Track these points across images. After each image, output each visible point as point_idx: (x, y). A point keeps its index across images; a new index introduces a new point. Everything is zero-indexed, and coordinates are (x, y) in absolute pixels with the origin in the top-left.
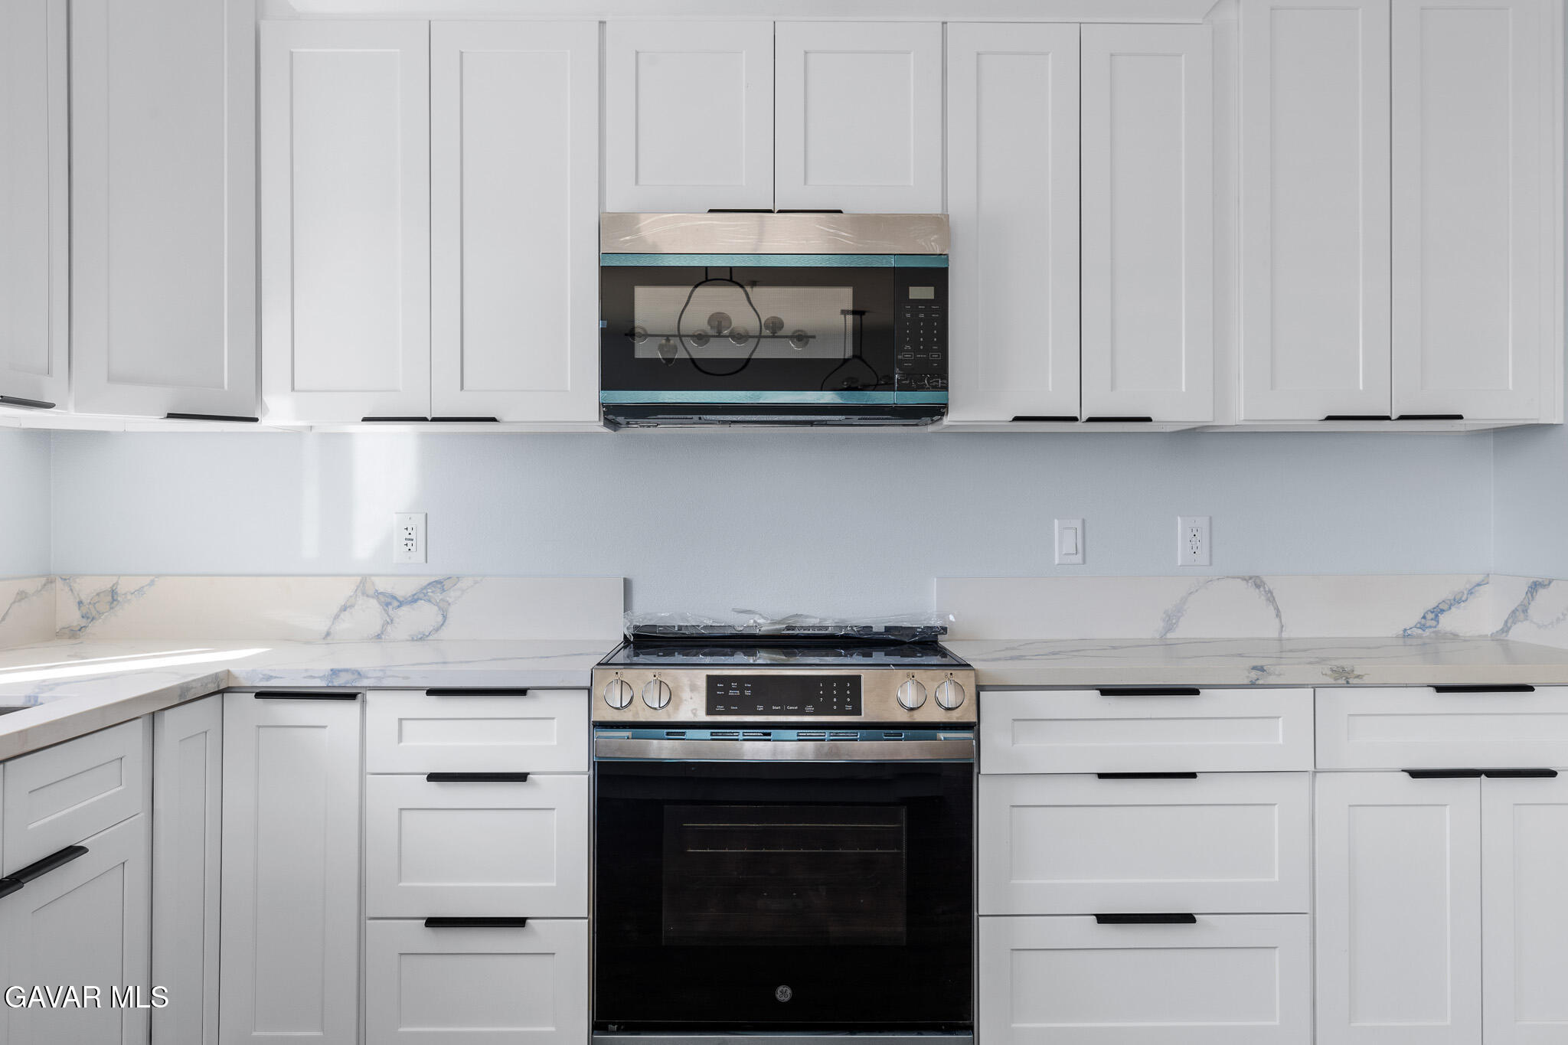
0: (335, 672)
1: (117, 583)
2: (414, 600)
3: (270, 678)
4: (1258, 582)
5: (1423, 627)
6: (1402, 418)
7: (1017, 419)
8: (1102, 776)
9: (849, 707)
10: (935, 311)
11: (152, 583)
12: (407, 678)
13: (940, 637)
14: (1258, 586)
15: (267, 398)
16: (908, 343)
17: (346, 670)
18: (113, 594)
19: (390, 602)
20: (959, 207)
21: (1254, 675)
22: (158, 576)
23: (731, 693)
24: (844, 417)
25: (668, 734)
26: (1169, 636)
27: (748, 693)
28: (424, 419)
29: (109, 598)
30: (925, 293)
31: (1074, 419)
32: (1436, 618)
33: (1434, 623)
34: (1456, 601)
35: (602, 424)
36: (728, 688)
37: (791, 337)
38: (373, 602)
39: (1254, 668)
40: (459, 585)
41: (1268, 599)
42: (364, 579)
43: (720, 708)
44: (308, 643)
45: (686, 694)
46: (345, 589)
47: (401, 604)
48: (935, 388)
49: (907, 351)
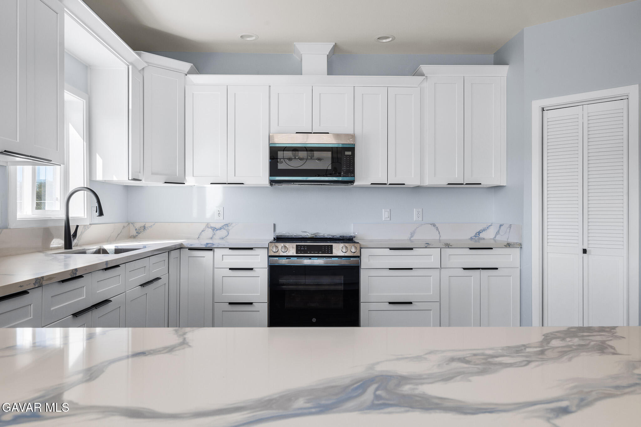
0: (207, 244)
1: (145, 224)
2: (220, 229)
3: (192, 245)
4: (434, 225)
5: (476, 236)
6: (466, 184)
7: (372, 184)
8: (390, 269)
9: (330, 252)
10: (351, 158)
11: (154, 224)
12: (224, 245)
13: (354, 239)
14: (434, 226)
15: (186, 178)
16: (345, 165)
17: (210, 243)
18: (144, 228)
19: (214, 229)
20: (358, 132)
21: (426, 245)
22: (156, 223)
23: (302, 249)
24: (329, 183)
25: (287, 258)
26: (412, 238)
27: (306, 249)
28: (226, 184)
29: (143, 228)
30: (349, 153)
31: (386, 184)
32: (479, 234)
33: (478, 236)
34: (484, 230)
35: (269, 185)
36: (301, 247)
37: (316, 159)
38: (210, 229)
39: (426, 243)
40: (232, 225)
41: (437, 229)
42: (208, 224)
43: (299, 252)
44: (195, 239)
45: (291, 249)
46: (203, 226)
47: (217, 230)
48: (351, 176)
49: (345, 167)
